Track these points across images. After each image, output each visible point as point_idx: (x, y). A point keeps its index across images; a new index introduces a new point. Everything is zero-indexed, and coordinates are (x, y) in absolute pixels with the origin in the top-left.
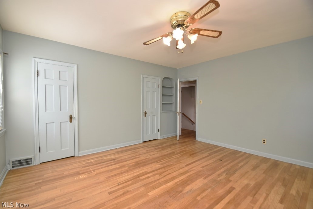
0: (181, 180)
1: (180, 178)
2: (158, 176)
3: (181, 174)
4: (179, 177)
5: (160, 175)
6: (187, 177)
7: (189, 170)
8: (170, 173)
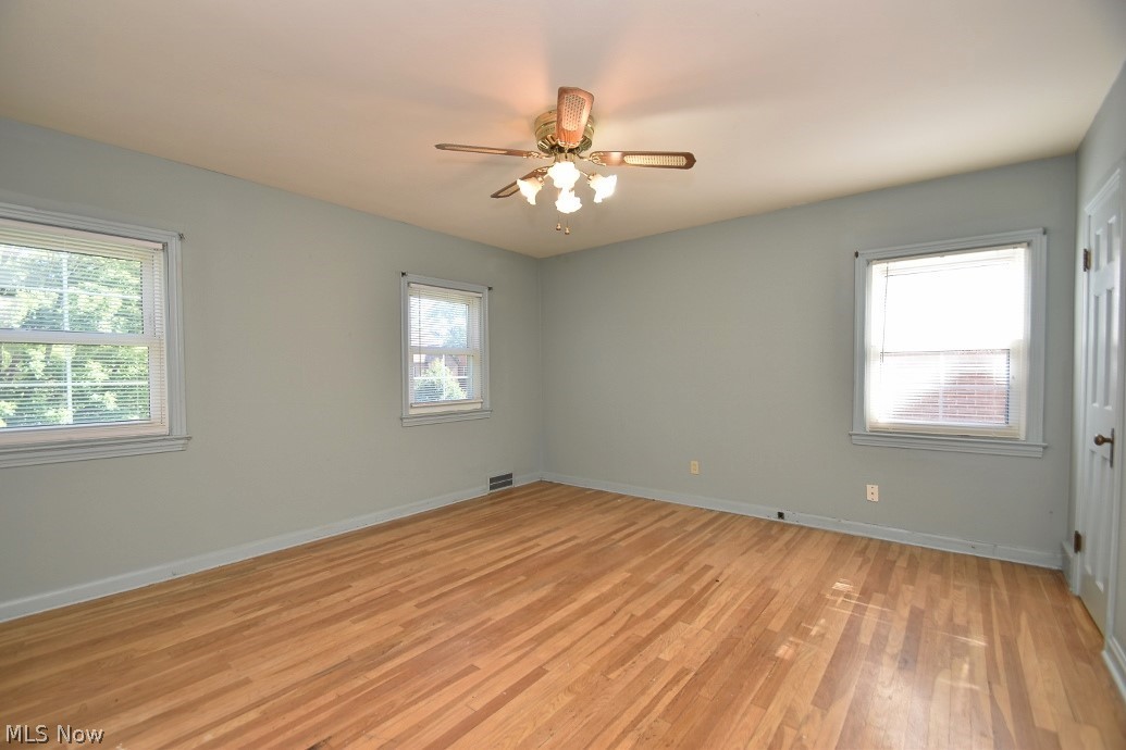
0: (562, 608)
1: (565, 614)
2: (639, 613)
3: (561, 629)
4: (569, 615)
5: (632, 615)
6: (542, 619)
7: (533, 649)
8: (601, 628)
